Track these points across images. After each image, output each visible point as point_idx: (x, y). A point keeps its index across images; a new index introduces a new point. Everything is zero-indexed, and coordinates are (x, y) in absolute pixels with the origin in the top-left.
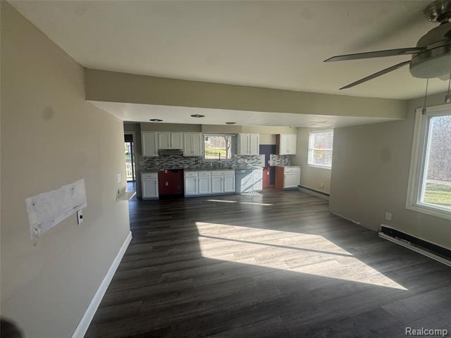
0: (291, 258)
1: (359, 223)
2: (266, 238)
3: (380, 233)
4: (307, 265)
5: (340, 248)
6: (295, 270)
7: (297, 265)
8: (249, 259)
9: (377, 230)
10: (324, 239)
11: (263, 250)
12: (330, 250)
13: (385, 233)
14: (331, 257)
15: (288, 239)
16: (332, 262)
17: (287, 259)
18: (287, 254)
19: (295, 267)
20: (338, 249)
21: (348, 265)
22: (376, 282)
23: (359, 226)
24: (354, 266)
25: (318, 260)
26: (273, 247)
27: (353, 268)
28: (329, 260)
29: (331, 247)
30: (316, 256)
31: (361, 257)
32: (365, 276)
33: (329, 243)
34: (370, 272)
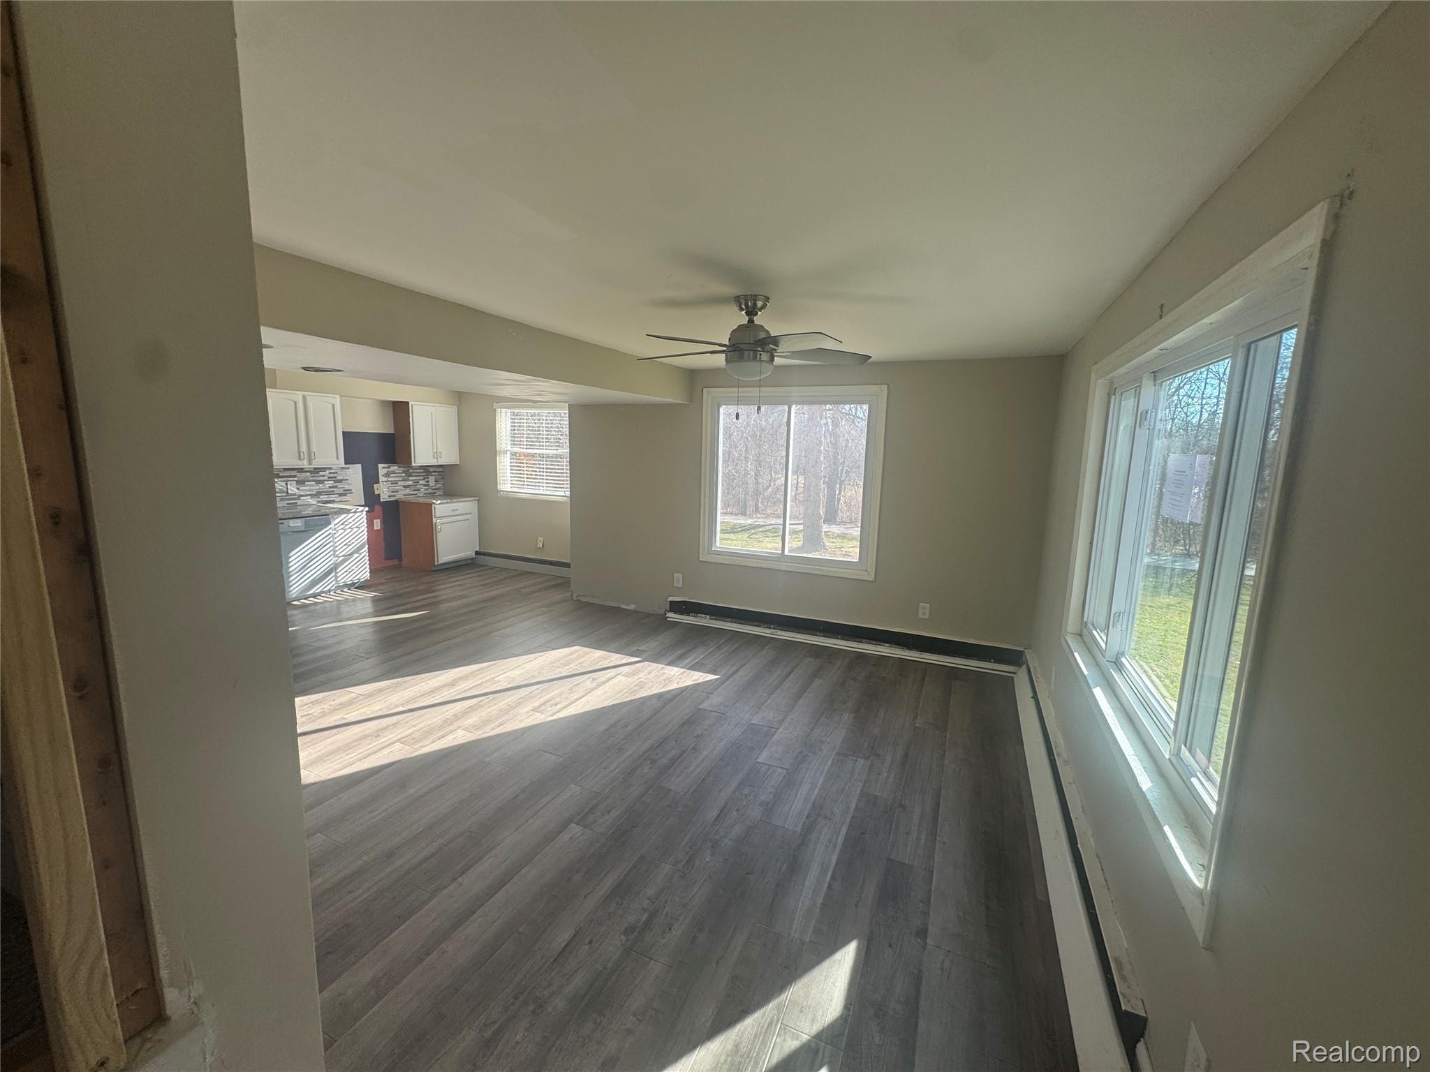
0: (542, 701)
1: (632, 607)
2: (463, 686)
3: (669, 615)
4: (577, 700)
5: (618, 655)
6: (561, 715)
7: (559, 706)
8: (450, 737)
9: (662, 612)
10: (587, 649)
11: (472, 709)
12: (605, 664)
13: (675, 612)
14: (612, 672)
15: (518, 672)
16: (615, 681)
17: (536, 704)
18: (529, 697)
19: (558, 712)
20: (617, 658)
21: (641, 675)
22: (684, 682)
23: (634, 612)
24: (649, 673)
25: (592, 686)
26: (491, 696)
27: (650, 676)
28: (609, 679)
29: (605, 659)
30: (587, 682)
31: (655, 658)
32: (669, 680)
33: (598, 653)
34: (673, 673)
